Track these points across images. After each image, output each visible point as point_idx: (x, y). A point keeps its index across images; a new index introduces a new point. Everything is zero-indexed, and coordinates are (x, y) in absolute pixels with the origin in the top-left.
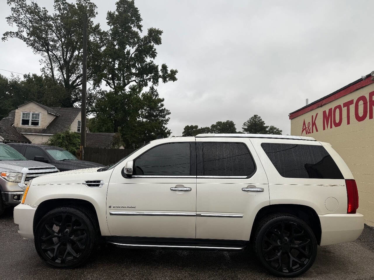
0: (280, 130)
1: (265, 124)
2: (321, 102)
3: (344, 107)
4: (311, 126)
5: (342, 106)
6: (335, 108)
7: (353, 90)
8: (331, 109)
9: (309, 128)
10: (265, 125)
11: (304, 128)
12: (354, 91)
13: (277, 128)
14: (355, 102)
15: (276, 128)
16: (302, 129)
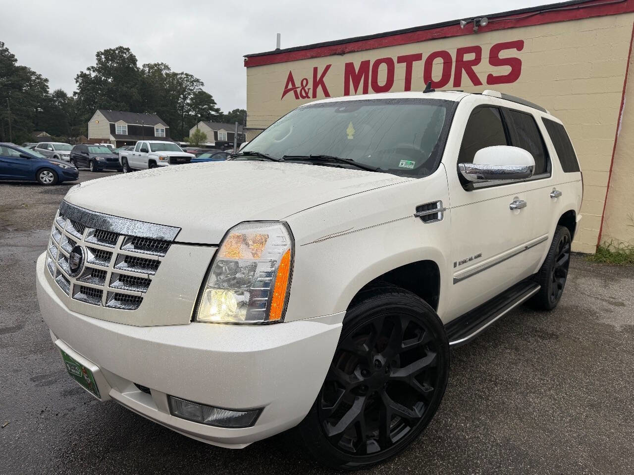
0: (43, 77)
1: (18, 62)
2: (344, 46)
3: (399, 62)
4: (310, 85)
5: (395, 60)
6: (378, 63)
7: (424, 39)
8: (368, 62)
9: (303, 88)
10: (17, 64)
11: (290, 86)
12: (425, 41)
13: (38, 73)
14: (425, 58)
15: (35, 73)
16: (283, 90)
